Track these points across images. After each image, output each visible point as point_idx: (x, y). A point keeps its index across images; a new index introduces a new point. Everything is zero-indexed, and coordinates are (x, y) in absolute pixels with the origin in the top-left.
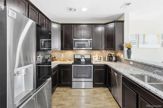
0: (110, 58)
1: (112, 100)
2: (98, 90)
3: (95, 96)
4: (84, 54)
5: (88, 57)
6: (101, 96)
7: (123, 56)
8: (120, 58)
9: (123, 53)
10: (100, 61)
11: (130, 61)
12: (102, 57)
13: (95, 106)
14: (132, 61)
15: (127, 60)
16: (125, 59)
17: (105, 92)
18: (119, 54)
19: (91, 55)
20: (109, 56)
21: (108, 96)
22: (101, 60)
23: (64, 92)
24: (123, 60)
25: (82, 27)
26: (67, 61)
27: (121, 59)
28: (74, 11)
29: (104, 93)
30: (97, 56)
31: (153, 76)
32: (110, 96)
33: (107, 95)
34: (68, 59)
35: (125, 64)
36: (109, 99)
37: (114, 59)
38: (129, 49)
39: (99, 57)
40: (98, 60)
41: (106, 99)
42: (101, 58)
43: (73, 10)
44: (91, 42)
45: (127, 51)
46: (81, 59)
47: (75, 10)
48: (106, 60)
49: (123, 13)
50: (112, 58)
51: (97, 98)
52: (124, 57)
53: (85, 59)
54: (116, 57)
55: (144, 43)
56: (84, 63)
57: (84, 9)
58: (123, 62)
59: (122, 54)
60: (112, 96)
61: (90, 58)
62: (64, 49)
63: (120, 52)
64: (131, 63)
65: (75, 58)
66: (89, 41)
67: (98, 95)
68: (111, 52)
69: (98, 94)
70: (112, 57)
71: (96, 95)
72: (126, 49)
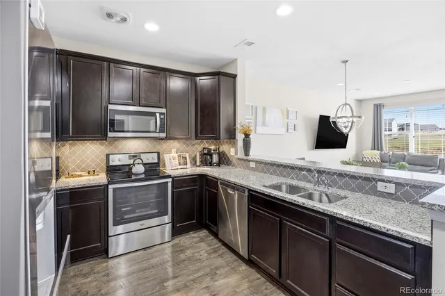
0: (206, 158)
1: (222, 251)
2: (185, 240)
3: (182, 256)
4: (140, 151)
5: (152, 158)
6: (198, 252)
7: (234, 151)
8: (227, 156)
9: (234, 145)
10: (185, 167)
11: (249, 161)
12: (187, 155)
13: (191, 277)
14: (254, 161)
15: (243, 160)
16: (238, 159)
17: (202, 240)
18: (225, 148)
19: (158, 153)
20: (205, 154)
21: (212, 247)
22: (186, 164)
23: (85, 276)
24: (234, 161)
25: (135, 74)
26: (81, 176)
27: (229, 159)
28: (118, 22)
29: (201, 242)
30: (174, 154)
31: (294, 184)
32: (217, 246)
33: (210, 246)
34: (84, 168)
35: (238, 169)
36: (215, 251)
37: (215, 159)
38: (247, 136)
39: (179, 156)
40: (180, 164)
41: (209, 254)
42: (186, 158)
43: (119, 19)
44: (162, 117)
45: (244, 140)
46: (134, 164)
47: (124, 20)
48: (198, 164)
49: (235, 58)
50: (211, 158)
51: (189, 259)
52: (236, 153)
53: (144, 164)
54: (219, 154)
55: (264, 124)
56: (143, 176)
57: (152, 27)
58: (233, 165)
59: (233, 147)
60: (220, 244)
61: (156, 161)
62: (72, 137)
63: (227, 142)
64: (253, 165)
65: (111, 164)
66: (158, 115)
67: (188, 253)
68: (207, 142)
69: (187, 248)
70: (211, 155)
71: (186, 254)
72: (240, 137)
